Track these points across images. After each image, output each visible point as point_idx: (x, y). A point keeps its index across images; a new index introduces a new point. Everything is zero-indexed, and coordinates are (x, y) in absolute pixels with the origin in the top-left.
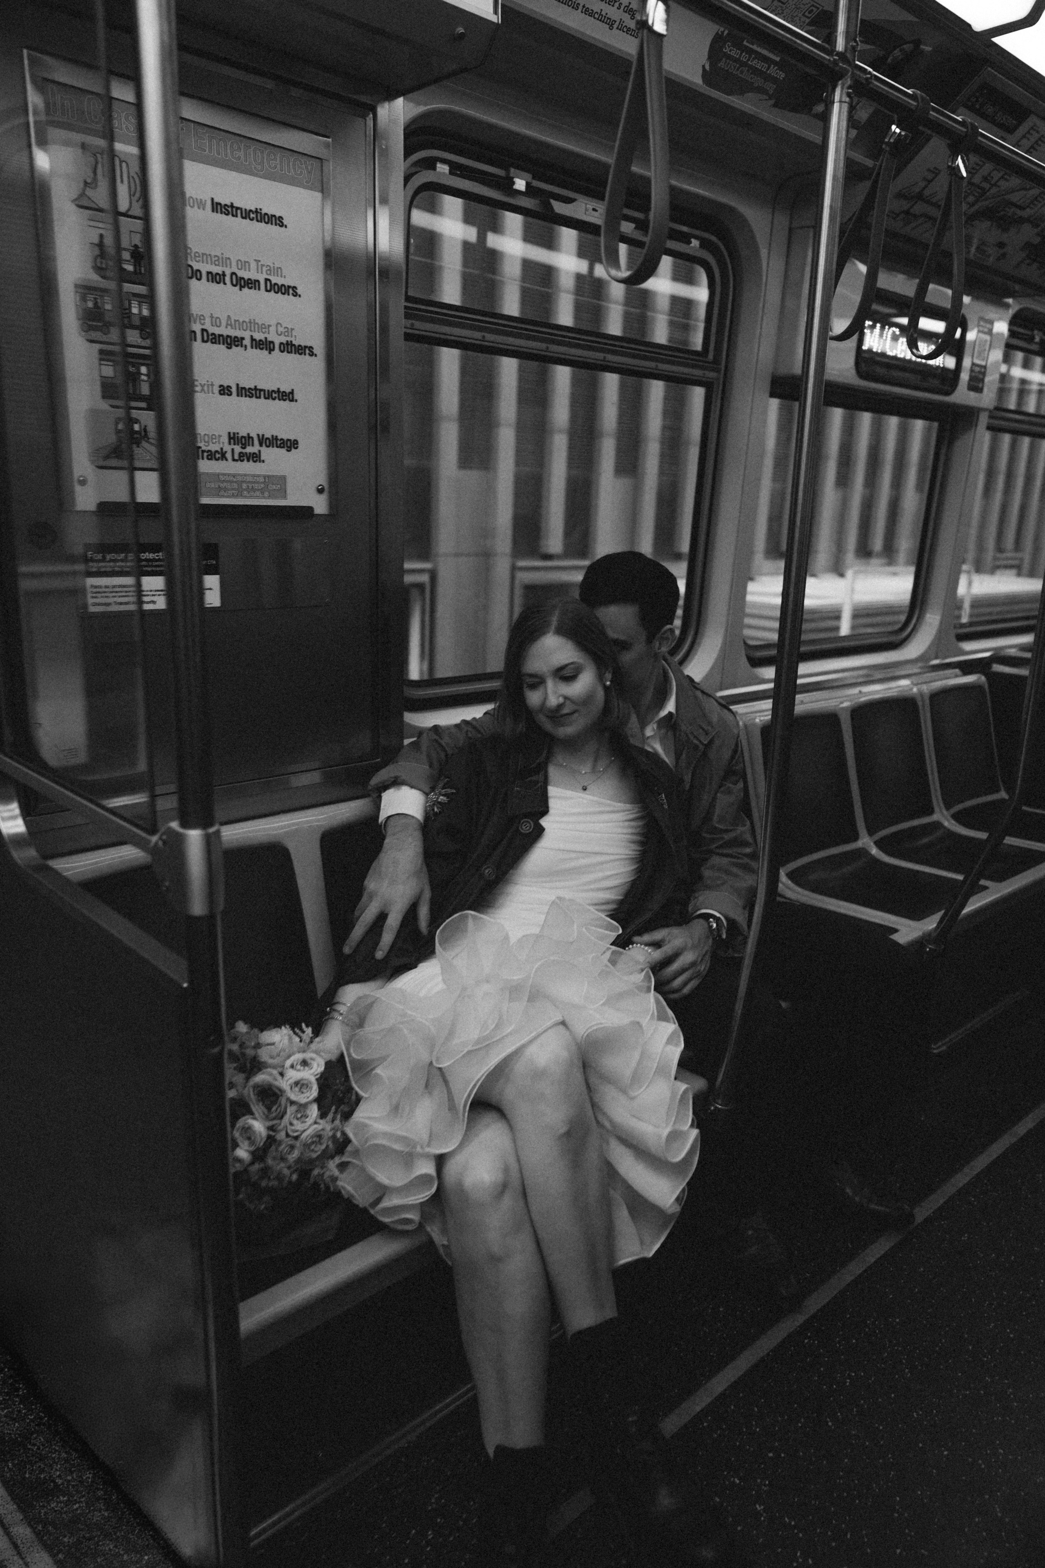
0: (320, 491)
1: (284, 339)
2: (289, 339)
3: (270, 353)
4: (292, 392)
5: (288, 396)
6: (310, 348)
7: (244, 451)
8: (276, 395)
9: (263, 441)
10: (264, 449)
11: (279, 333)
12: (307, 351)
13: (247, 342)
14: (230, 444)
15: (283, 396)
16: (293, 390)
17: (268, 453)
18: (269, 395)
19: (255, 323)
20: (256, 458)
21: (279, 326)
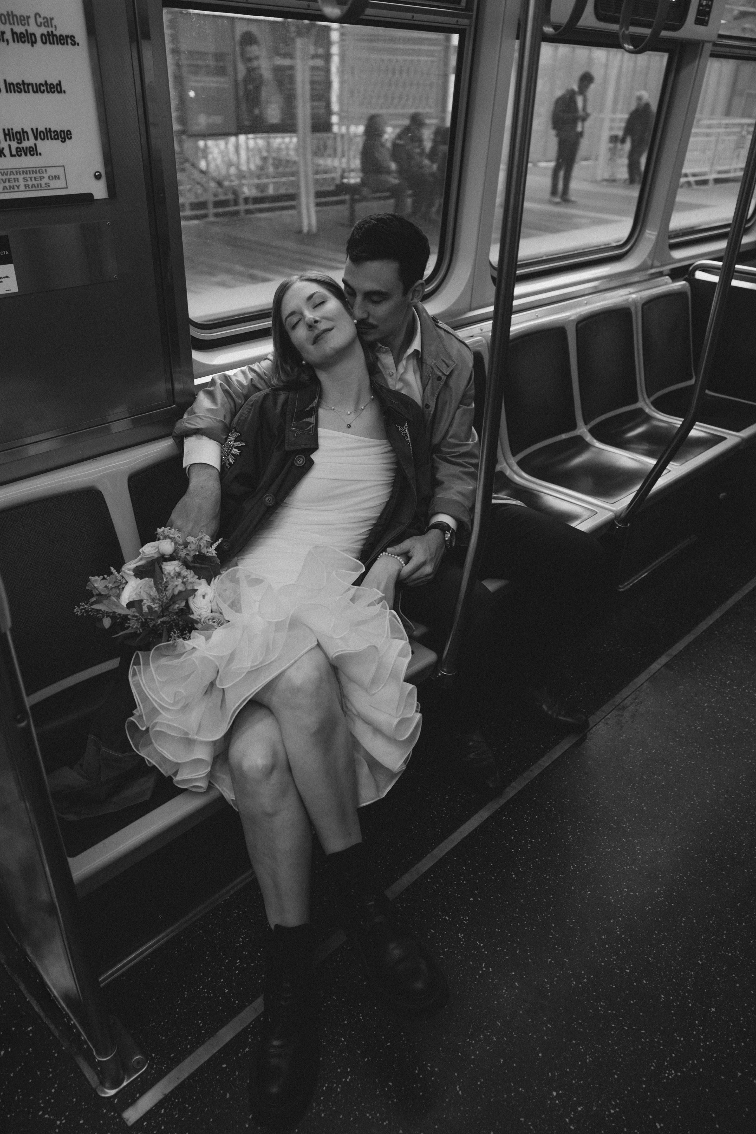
0: (98, 177)
1: (44, 30)
2: (50, 29)
3: (32, 46)
4: (59, 84)
5: (56, 88)
6: (72, 37)
7: (20, 146)
8: (45, 88)
9: (37, 134)
10: (39, 142)
11: (39, 23)
12: (69, 41)
13: (8, 36)
14: (6, 140)
15: (51, 88)
16: (60, 82)
17: (43, 146)
18: (38, 88)
19: (13, 16)
20: (33, 151)
21: (38, 16)
